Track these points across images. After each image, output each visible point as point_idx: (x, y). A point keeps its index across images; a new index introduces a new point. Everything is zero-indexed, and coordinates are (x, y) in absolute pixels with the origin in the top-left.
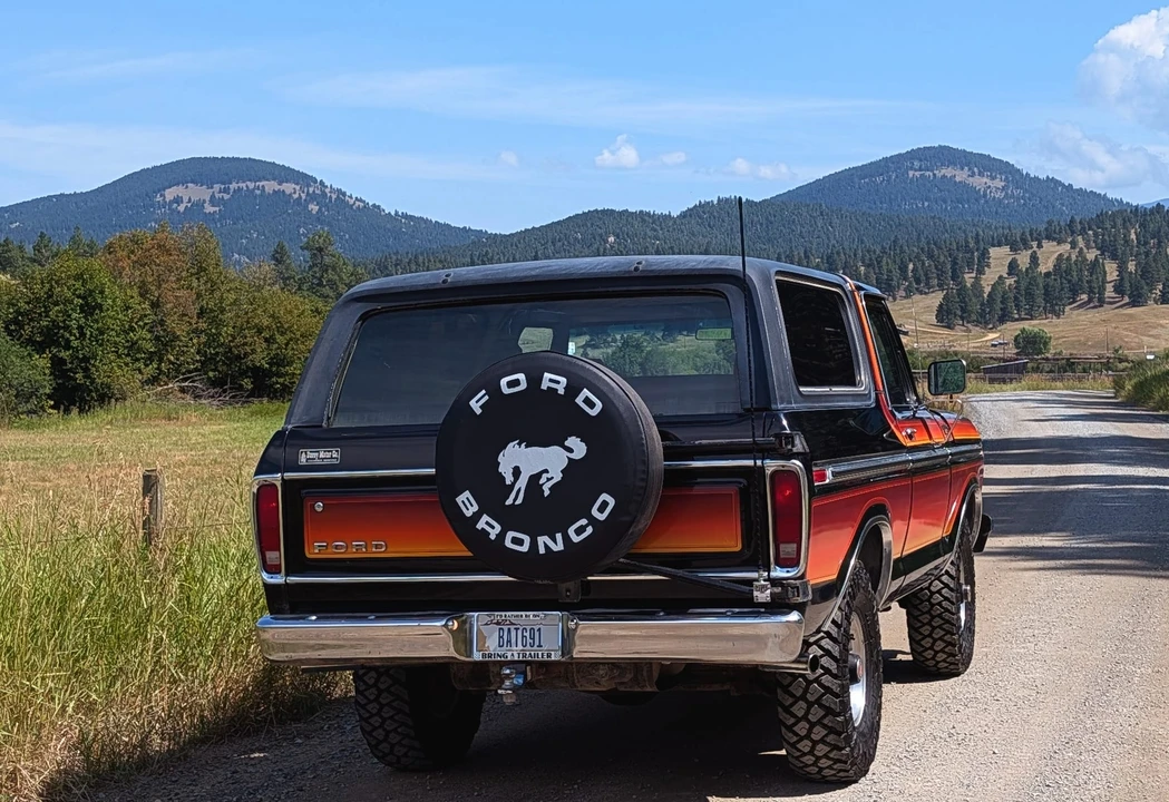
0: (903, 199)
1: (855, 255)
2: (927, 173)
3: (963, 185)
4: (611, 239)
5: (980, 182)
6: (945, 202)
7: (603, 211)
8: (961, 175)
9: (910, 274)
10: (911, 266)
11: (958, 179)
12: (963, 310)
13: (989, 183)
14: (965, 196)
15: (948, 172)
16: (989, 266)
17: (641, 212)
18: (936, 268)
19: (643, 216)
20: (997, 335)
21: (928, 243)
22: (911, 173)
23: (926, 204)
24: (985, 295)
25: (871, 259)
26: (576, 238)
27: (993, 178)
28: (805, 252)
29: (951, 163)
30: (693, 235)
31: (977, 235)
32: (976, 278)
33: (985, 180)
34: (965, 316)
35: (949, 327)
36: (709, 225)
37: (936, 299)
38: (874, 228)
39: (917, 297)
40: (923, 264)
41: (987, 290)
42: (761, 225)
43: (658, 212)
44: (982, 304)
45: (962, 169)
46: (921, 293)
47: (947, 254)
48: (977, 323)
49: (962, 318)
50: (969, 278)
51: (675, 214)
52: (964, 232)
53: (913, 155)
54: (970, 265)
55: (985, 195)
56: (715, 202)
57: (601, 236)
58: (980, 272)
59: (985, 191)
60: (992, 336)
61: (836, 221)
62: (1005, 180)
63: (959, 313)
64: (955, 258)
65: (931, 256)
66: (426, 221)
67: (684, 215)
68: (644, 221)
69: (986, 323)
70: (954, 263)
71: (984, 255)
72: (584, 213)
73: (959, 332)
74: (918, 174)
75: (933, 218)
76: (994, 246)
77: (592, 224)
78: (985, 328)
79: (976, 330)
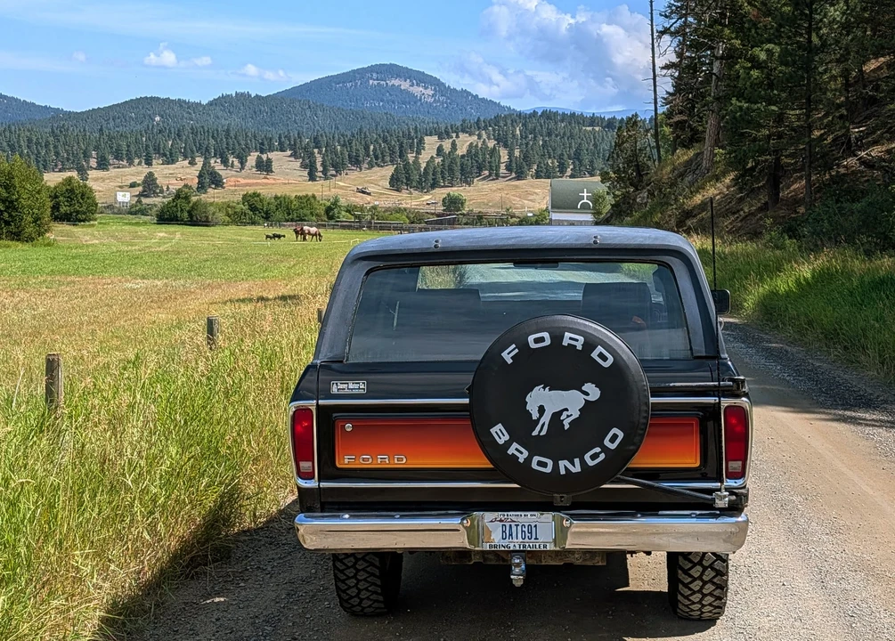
0: (366, 99)
1: (333, 138)
2: (382, 82)
3: (407, 92)
4: (158, 118)
5: (417, 90)
6: (393, 102)
7: (151, 98)
8: (405, 85)
9: (371, 153)
10: (372, 147)
11: (402, 87)
12: (408, 179)
13: (424, 91)
14: (407, 100)
15: (396, 82)
16: (424, 149)
17: (179, 100)
18: (389, 149)
19: (181, 103)
20: (430, 197)
21: (383, 131)
22: (371, 82)
23: (381, 104)
24: (422, 170)
25: (344, 141)
26: (131, 117)
27: (426, 88)
28: (298, 134)
29: (398, 76)
30: (218, 118)
31: (416, 127)
32: (415, 157)
33: (421, 89)
34: (409, 183)
35: (398, 190)
36: (229, 112)
37: (389, 171)
38: (346, 118)
39: (376, 169)
40: (380, 146)
41: (423, 166)
42: (267, 113)
43: (192, 100)
44: (420, 175)
45: (405, 81)
46: (379, 166)
47: (396, 139)
48: (416, 188)
49: (407, 185)
50: (411, 157)
51: (204, 102)
52: (407, 125)
53: (372, 69)
54: (411, 147)
55: (420, 100)
56: (234, 95)
57: (150, 116)
58: (419, 153)
59: (421, 97)
60: (427, 197)
61: (320, 113)
62: (435, 89)
63: (405, 181)
64: (402, 143)
65: (385, 141)
66: (16, 100)
67: (211, 104)
68: (181, 106)
69: (423, 188)
70: (401, 146)
71: (421, 141)
72: (137, 99)
73: (404, 194)
74: (376, 82)
75: (386, 114)
76: (427, 135)
77: (143, 108)
78: (422, 192)
79: (416, 193)
